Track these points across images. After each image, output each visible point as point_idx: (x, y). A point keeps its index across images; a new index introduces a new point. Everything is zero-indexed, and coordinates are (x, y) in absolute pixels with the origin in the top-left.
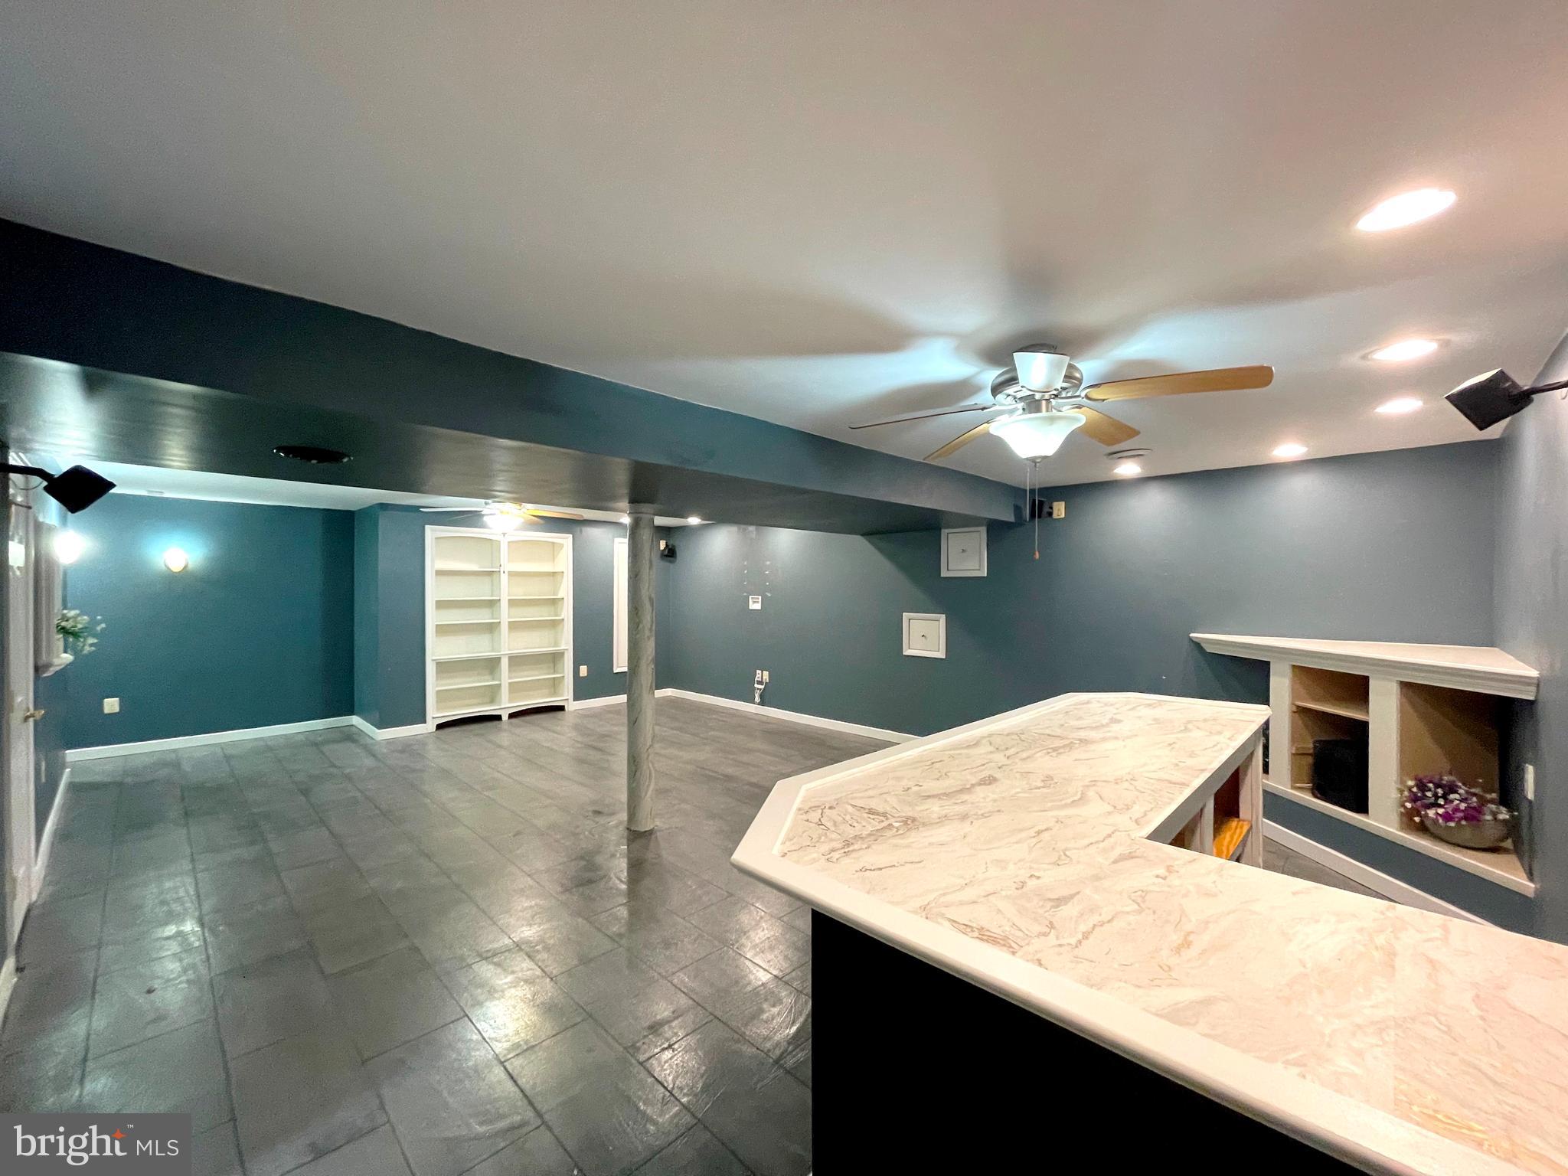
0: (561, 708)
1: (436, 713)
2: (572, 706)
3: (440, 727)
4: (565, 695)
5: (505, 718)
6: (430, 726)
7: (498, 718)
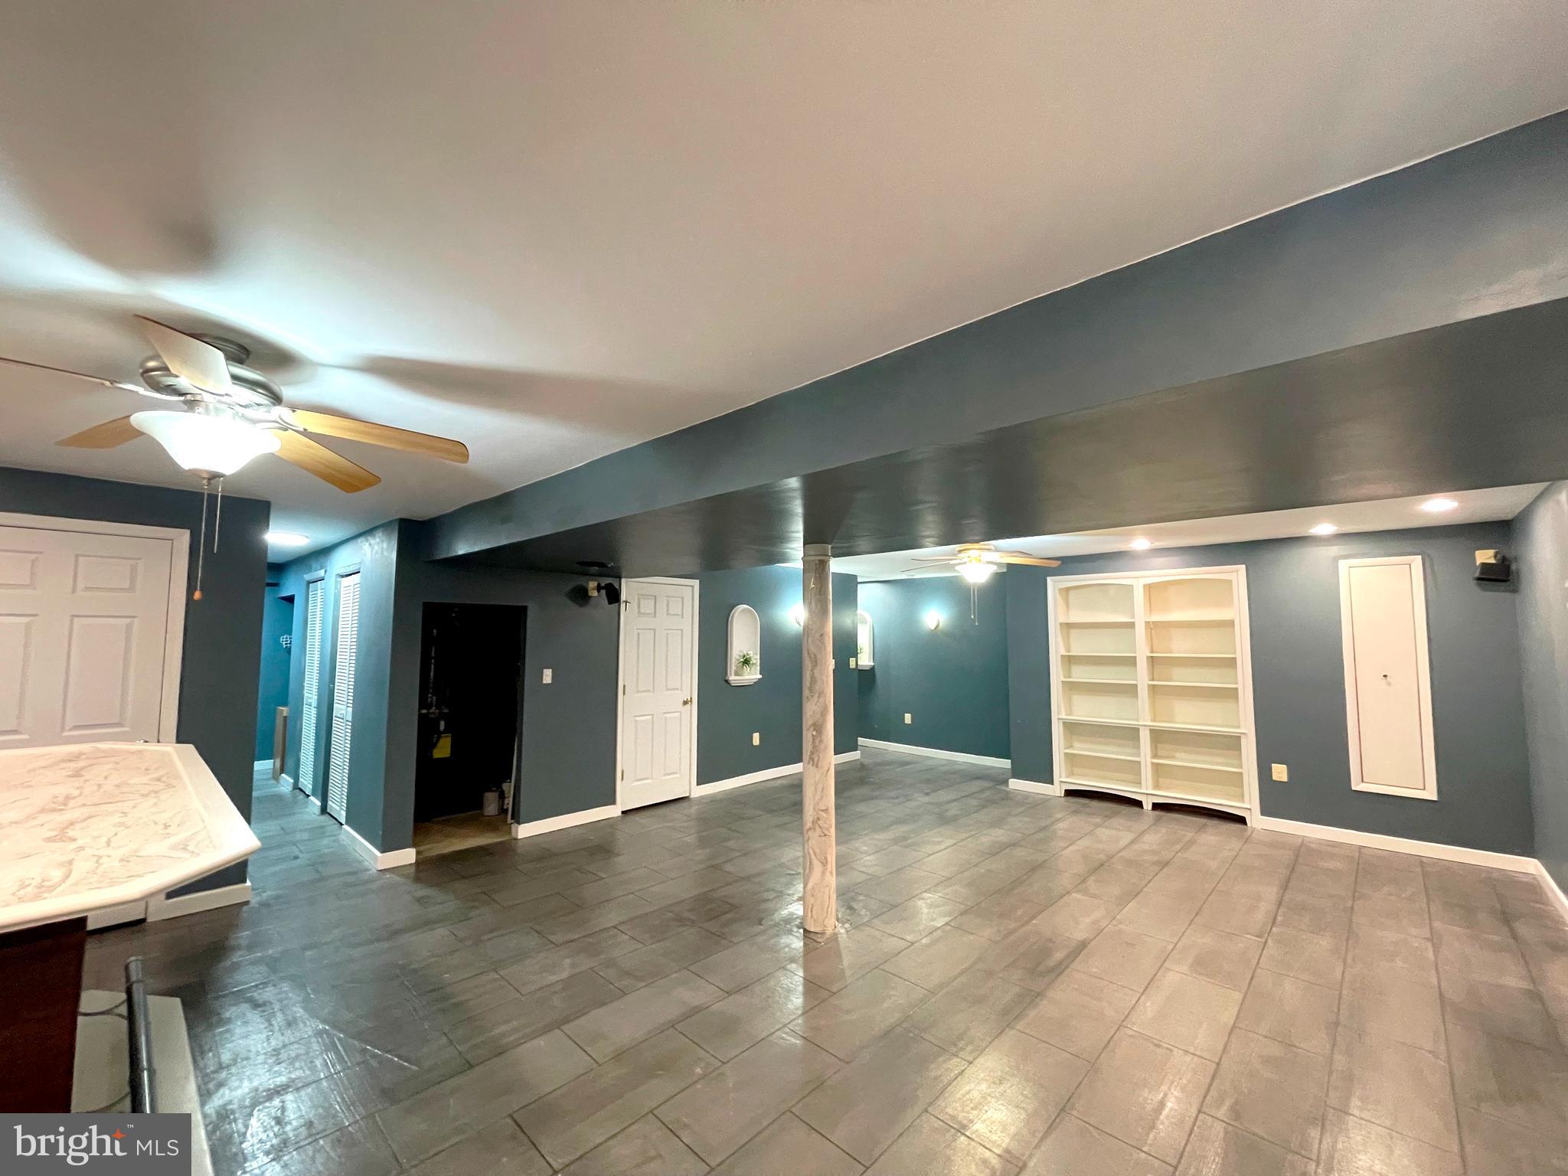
0: (1242, 820)
1: (1064, 777)
2: (1257, 821)
3: (1069, 793)
4: (1247, 802)
5: (1147, 806)
6: (1056, 790)
7: (1138, 804)
